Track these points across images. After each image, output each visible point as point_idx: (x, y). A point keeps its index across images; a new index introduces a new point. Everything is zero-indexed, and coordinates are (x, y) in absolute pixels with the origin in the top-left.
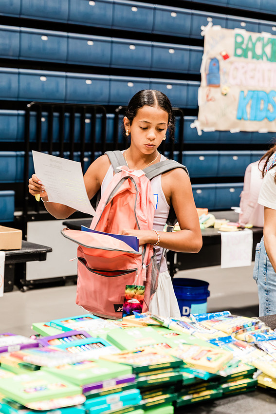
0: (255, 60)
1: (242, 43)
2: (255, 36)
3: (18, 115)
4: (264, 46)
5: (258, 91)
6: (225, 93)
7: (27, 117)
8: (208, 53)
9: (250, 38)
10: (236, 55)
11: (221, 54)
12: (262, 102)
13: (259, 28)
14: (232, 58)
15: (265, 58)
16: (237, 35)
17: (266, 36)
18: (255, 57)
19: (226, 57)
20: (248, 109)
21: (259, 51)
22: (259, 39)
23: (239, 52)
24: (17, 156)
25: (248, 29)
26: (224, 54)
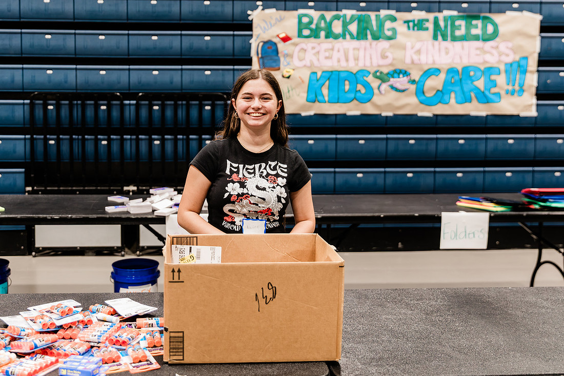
0: (330, 40)
1: (311, 22)
3: (24, 104)
4: (347, 24)
5: (339, 71)
6: (287, 76)
7: (32, 105)
8: (258, 36)
9: (323, 17)
10: (300, 35)
11: (278, 36)
12: (347, 82)
13: (337, 6)
14: (296, 40)
15: (348, 37)
16: (303, 15)
17: (349, 13)
18: (331, 36)
19: (286, 39)
20: (325, 91)
21: (337, 30)
23: (307, 32)
24: (25, 139)
26: (282, 36)
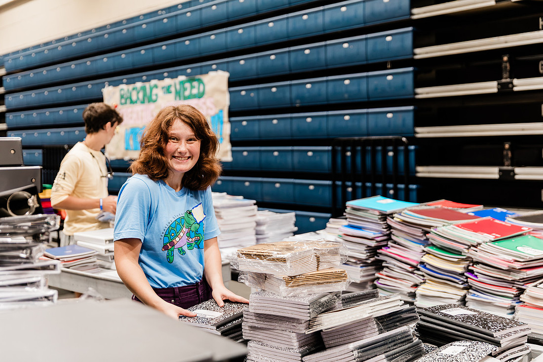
0: (132, 105)
1: (124, 94)
2: (131, 87)
4: (138, 93)
9: (128, 89)
10: (122, 104)
16: (122, 90)
17: (139, 84)
18: (132, 102)
21: (134, 98)
22: (134, 89)
23: (123, 101)
25: (127, 84)
26: (115, 104)
